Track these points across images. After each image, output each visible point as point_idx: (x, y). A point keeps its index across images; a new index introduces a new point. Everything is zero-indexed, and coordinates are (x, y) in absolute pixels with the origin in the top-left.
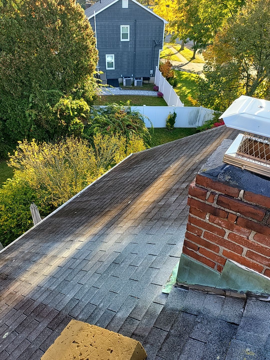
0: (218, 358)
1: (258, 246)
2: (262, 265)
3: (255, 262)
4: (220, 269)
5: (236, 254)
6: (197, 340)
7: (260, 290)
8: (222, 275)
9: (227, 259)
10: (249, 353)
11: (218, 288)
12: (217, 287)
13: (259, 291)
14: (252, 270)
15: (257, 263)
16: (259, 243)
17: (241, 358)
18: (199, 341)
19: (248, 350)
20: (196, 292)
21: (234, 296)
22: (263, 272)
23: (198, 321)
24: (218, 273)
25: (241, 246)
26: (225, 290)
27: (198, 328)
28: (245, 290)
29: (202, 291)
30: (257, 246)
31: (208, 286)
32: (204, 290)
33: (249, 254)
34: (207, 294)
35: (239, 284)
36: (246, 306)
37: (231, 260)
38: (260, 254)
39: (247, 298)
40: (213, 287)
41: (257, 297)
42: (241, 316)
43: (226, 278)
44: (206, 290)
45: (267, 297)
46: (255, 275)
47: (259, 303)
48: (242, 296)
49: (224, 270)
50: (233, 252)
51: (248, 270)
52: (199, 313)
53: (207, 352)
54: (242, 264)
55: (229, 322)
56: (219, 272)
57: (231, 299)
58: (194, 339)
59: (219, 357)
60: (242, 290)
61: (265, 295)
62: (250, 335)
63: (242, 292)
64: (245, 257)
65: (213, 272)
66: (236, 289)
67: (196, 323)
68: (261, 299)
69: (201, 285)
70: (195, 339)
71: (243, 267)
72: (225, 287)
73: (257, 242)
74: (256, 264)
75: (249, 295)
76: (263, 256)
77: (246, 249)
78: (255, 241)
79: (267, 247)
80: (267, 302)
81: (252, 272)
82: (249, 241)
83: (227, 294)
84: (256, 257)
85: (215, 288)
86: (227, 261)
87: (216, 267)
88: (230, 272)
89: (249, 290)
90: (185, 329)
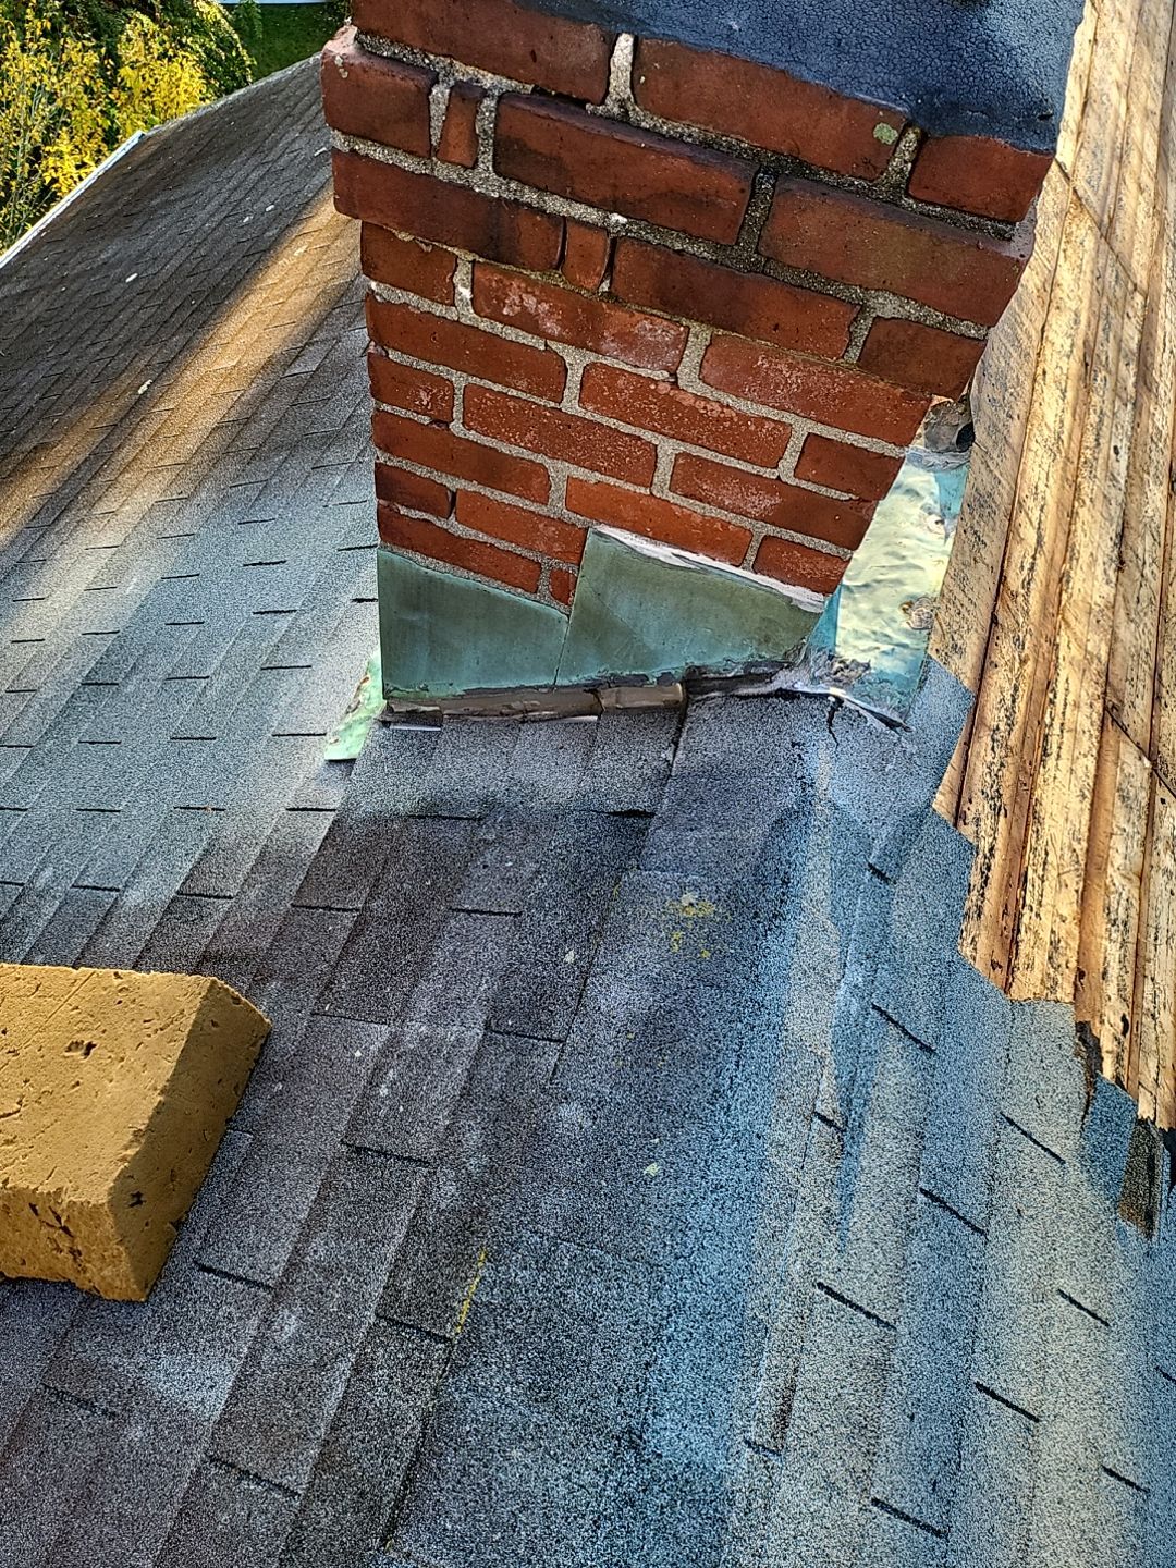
0: (569, 958)
1: (725, 420)
2: (747, 523)
3: (713, 512)
4: (563, 590)
5: (629, 486)
6: (482, 913)
7: (742, 648)
8: (575, 618)
9: (587, 530)
10: (692, 911)
11: (566, 682)
12: (560, 682)
13: (735, 657)
14: (702, 558)
15: (724, 515)
16: (729, 400)
17: (663, 934)
18: (491, 913)
19: (688, 898)
20: (473, 728)
21: (637, 704)
22: (751, 557)
23: (488, 837)
24: (555, 611)
25: (648, 436)
26: (593, 688)
27: (485, 867)
28: (676, 665)
29: (502, 714)
30: (718, 420)
31: (522, 687)
32: (509, 707)
33: (690, 475)
34: (523, 722)
35: (651, 642)
36: (684, 735)
37: (606, 530)
38: (734, 463)
39: (687, 701)
40: (545, 687)
41: (728, 685)
42: (664, 776)
43: (595, 627)
44: (516, 705)
45: (767, 678)
46: (715, 584)
47: (737, 709)
48: (669, 696)
49: (583, 587)
50: (612, 481)
51: (683, 564)
52: (491, 804)
53: (522, 948)
54: (657, 537)
55: (615, 814)
56: (562, 607)
57: (623, 719)
58: (469, 912)
59: (572, 953)
60: (665, 668)
61: (760, 670)
62: (698, 841)
63: (665, 679)
64: (671, 497)
65: (536, 612)
66: (641, 667)
67: (477, 847)
68: (743, 691)
69: (493, 686)
70: (476, 911)
71: (664, 552)
72: (592, 674)
73: (718, 395)
74: (718, 526)
75: (695, 682)
76: (748, 468)
77: (668, 449)
78: (708, 392)
79: (764, 411)
80: (768, 696)
81: (705, 570)
82: (680, 396)
83: (603, 702)
84: (716, 482)
85: (551, 688)
86: (591, 538)
87: (544, 585)
88: (610, 592)
89: (697, 663)
90: (434, 884)
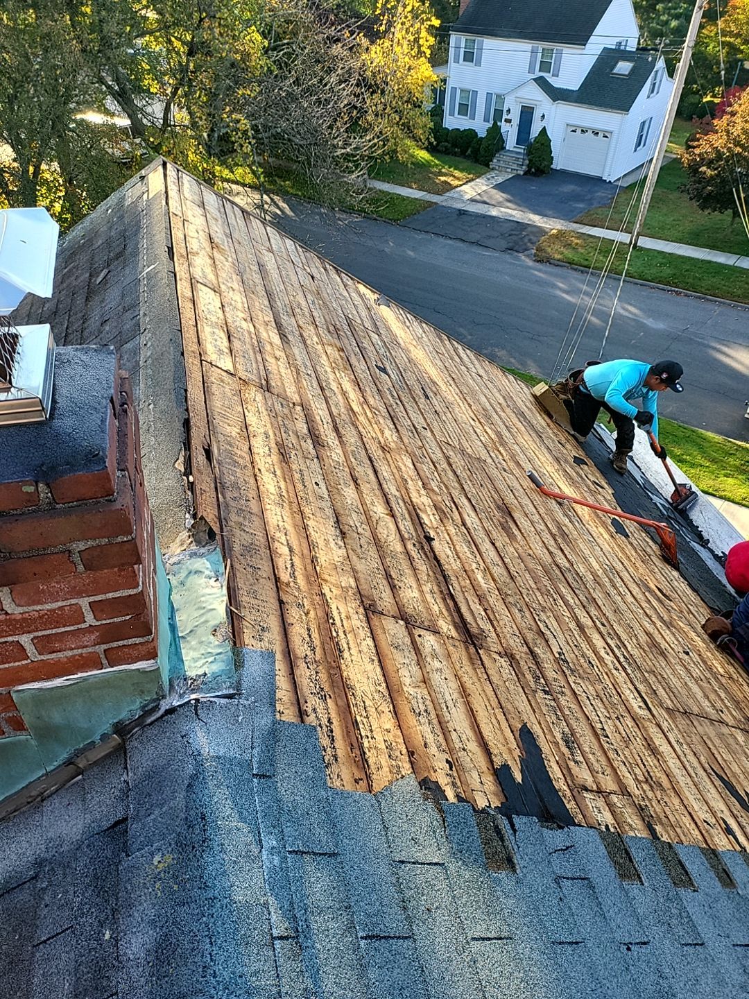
0: (107, 937)
1: (43, 615)
2: (90, 650)
3: (69, 653)
4: (18, 725)
5: (17, 664)
6: (53, 937)
7: (134, 702)
8: (35, 735)
9: (9, 693)
10: (161, 866)
11: (52, 768)
12: (48, 769)
13: (133, 708)
14: (80, 675)
15: (75, 652)
16: (39, 607)
17: (150, 890)
18: (58, 934)
19: (157, 859)
20: (15, 821)
21: (99, 757)
22: (105, 662)
23: (44, 886)
24: (22, 737)
25: (10, 639)
26: (70, 762)
27: (46, 906)
28: (106, 727)
29: (29, 803)
30: (40, 617)
31: (31, 783)
32: (31, 797)
34: (42, 801)
35: (84, 724)
36: (128, 762)
37: (20, 688)
38: (63, 630)
39: (124, 741)
40: (42, 776)
41: (140, 722)
42: (126, 791)
43: (47, 733)
44: (34, 793)
45: (157, 708)
46: (96, 682)
47: (149, 732)
48: (113, 744)
49: (27, 720)
50: (7, 666)
51: (72, 682)
52: (39, 863)
53: (79, 947)
54: (49, 677)
55: (109, 829)
56: (24, 733)
57: (95, 769)
58: (45, 942)
59: (108, 932)
60: (101, 732)
61: (150, 707)
62: (154, 820)
63: (104, 737)
64: (42, 657)
65: (11, 742)
66: (87, 739)
67: (38, 895)
68: (149, 721)
69: (13, 791)
70: (48, 939)
71: (58, 682)
72: (64, 756)
73: (31, 608)
74: (77, 657)
75: (121, 729)
76: (72, 628)
77: (25, 640)
78: (26, 609)
79: (60, 604)
80: (162, 716)
81: (85, 679)
82: (13, 617)
83: (81, 766)
84: (61, 641)
85: (47, 774)
86: (14, 696)
87: (6, 728)
88: (43, 713)
89: (115, 721)
90: (20, 936)
